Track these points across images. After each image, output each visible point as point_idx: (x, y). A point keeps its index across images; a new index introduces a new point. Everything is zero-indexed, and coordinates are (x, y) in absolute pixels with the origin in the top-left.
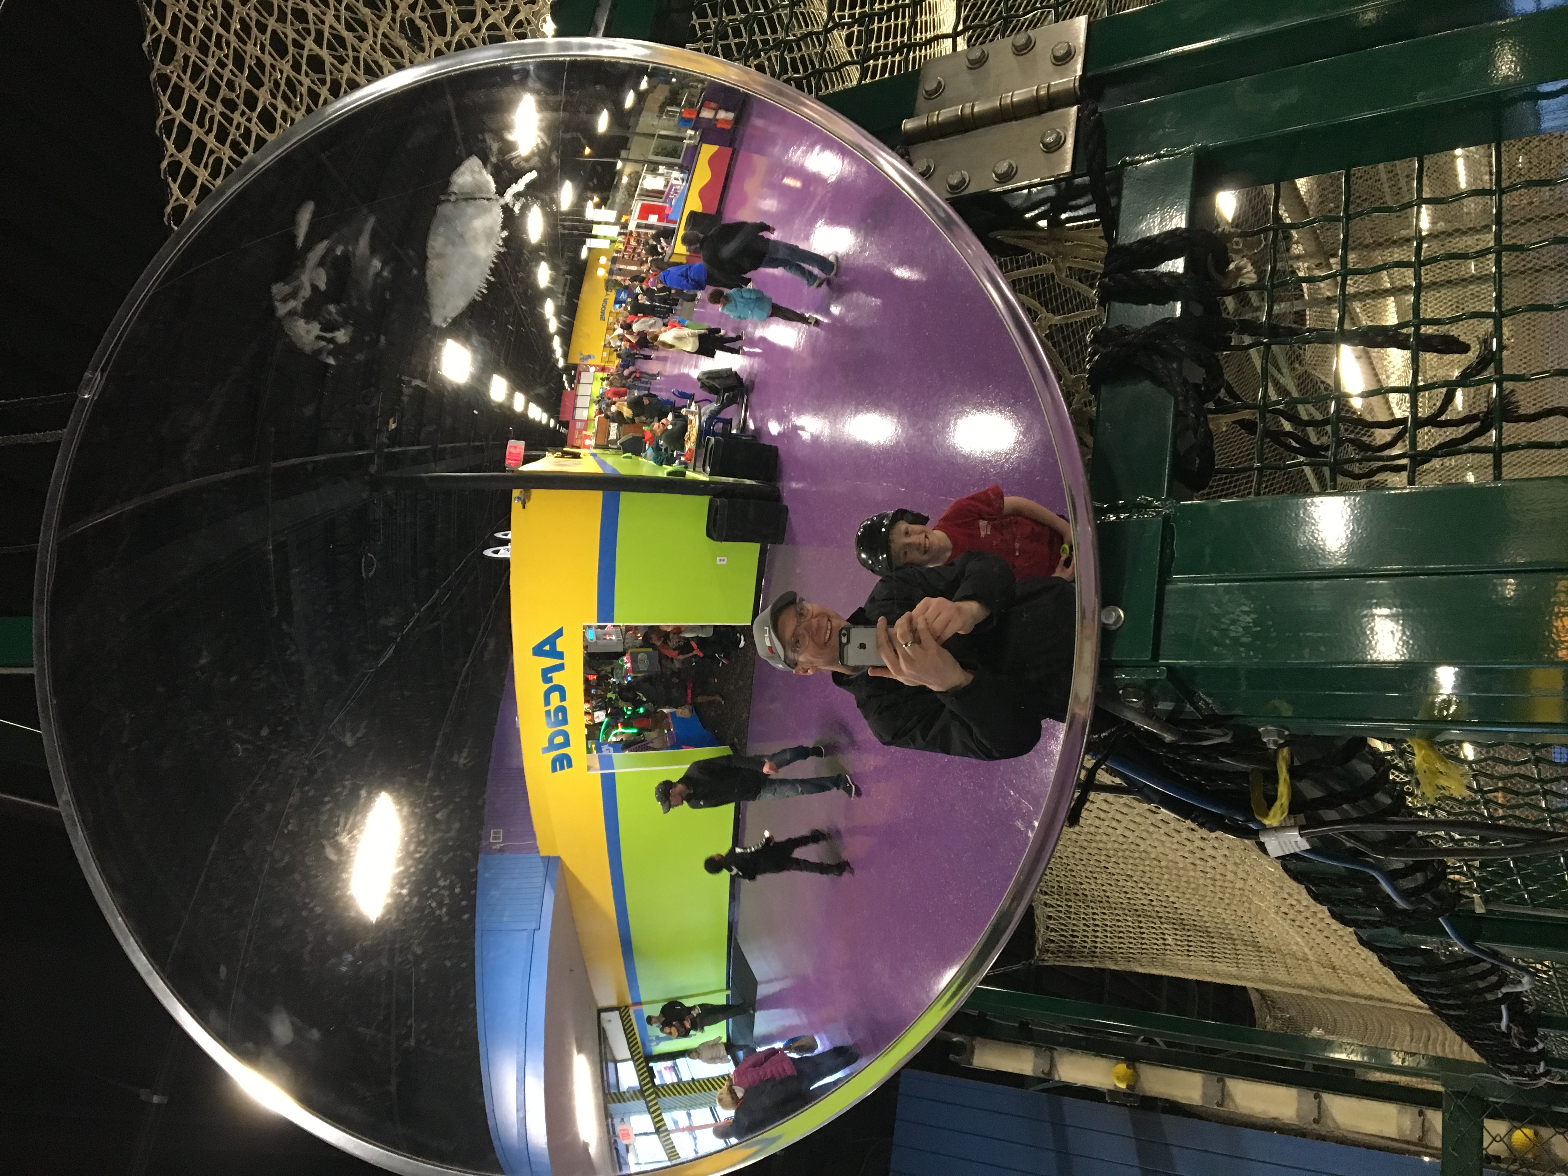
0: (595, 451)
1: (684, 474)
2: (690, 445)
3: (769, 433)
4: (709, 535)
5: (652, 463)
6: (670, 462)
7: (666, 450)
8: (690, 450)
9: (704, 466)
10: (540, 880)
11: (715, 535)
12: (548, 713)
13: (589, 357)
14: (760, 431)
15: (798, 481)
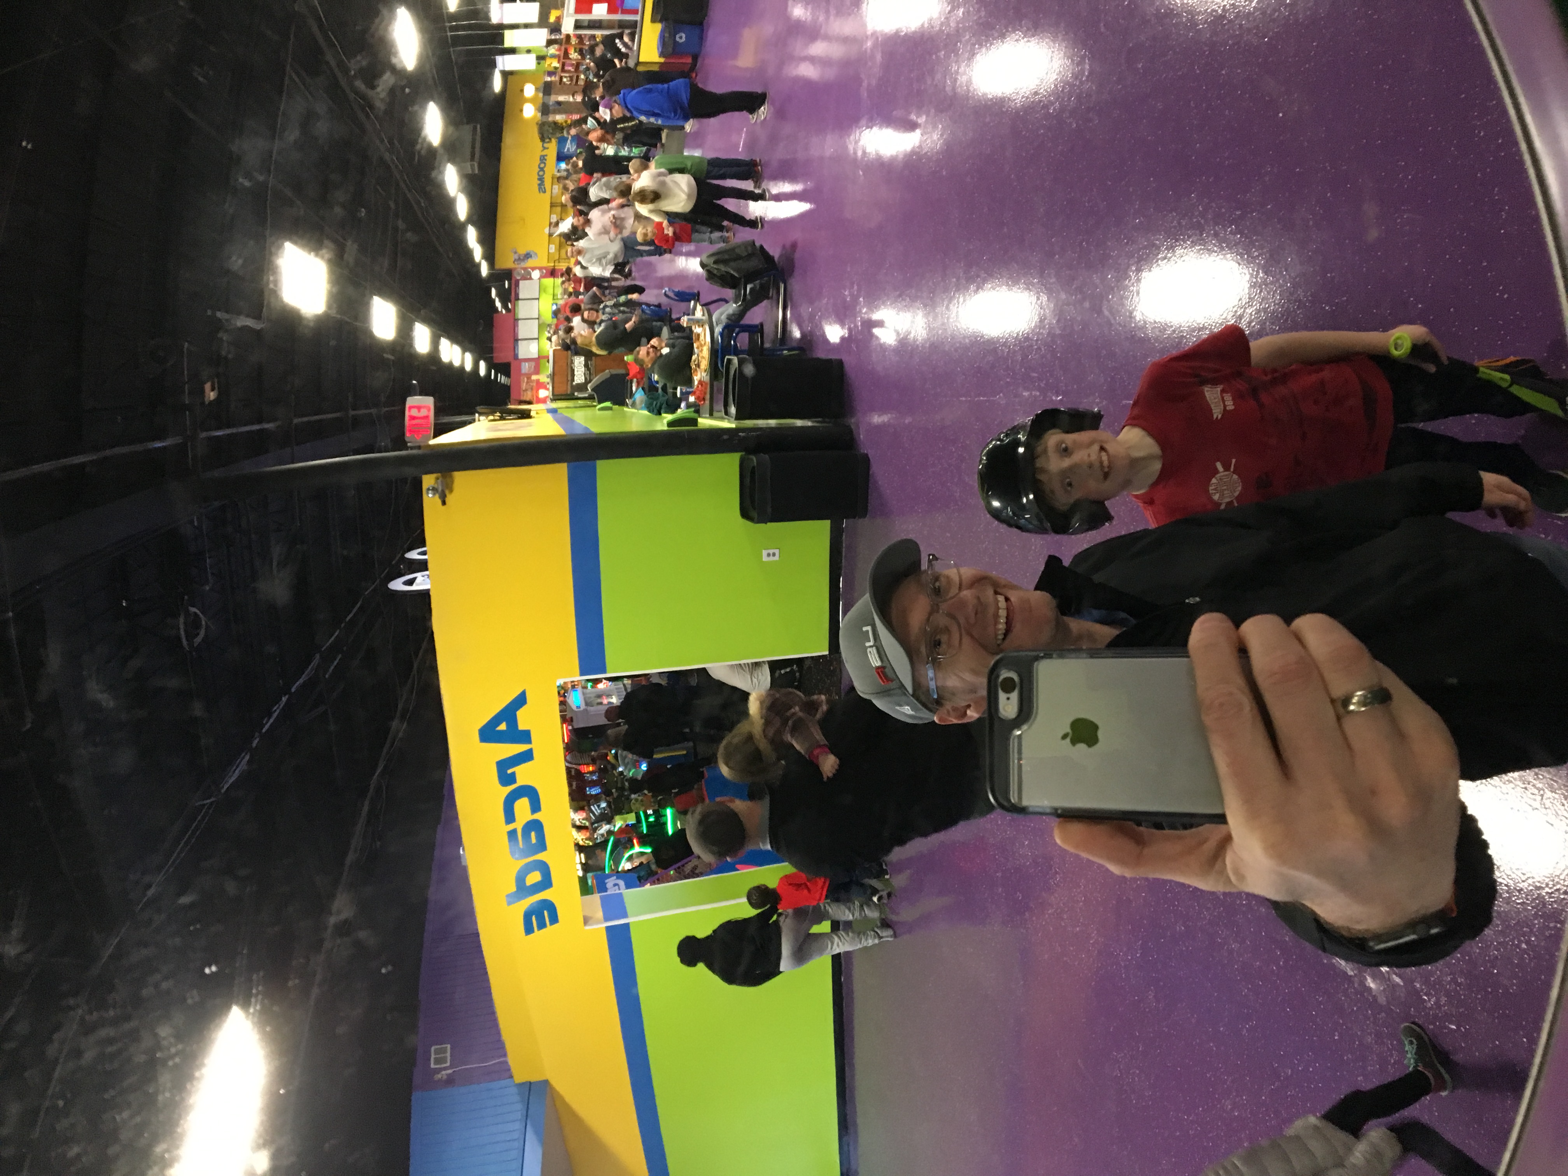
0: (554, 405)
1: (694, 422)
2: (700, 376)
3: (826, 341)
4: (745, 513)
5: (646, 412)
6: (673, 407)
7: (664, 389)
8: (700, 382)
9: (726, 406)
10: (518, 1126)
11: (755, 515)
12: (512, 834)
13: (528, 256)
14: (812, 339)
15: (883, 410)
